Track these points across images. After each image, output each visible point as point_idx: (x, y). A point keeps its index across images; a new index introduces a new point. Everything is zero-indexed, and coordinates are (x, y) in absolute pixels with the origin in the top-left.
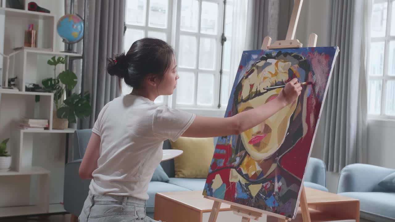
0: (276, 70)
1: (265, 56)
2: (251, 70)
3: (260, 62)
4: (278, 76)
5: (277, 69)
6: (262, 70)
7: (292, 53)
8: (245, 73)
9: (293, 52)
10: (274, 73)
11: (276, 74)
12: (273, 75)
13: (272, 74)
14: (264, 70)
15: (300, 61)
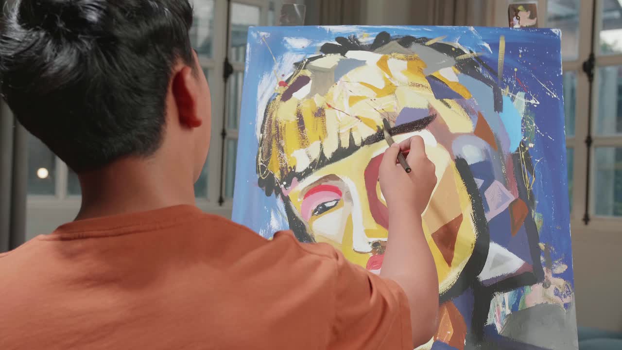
0: (386, 80)
1: (336, 43)
2: (295, 78)
3: (321, 57)
4: (396, 92)
5: (388, 77)
6: (336, 80)
7: (426, 40)
8: (275, 83)
9: (428, 36)
10: (381, 85)
11: (390, 89)
12: (380, 93)
13: (378, 89)
14: (342, 79)
15: (457, 58)
